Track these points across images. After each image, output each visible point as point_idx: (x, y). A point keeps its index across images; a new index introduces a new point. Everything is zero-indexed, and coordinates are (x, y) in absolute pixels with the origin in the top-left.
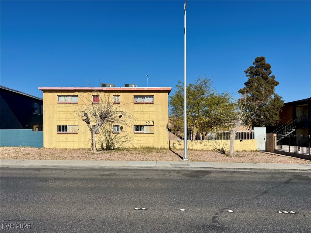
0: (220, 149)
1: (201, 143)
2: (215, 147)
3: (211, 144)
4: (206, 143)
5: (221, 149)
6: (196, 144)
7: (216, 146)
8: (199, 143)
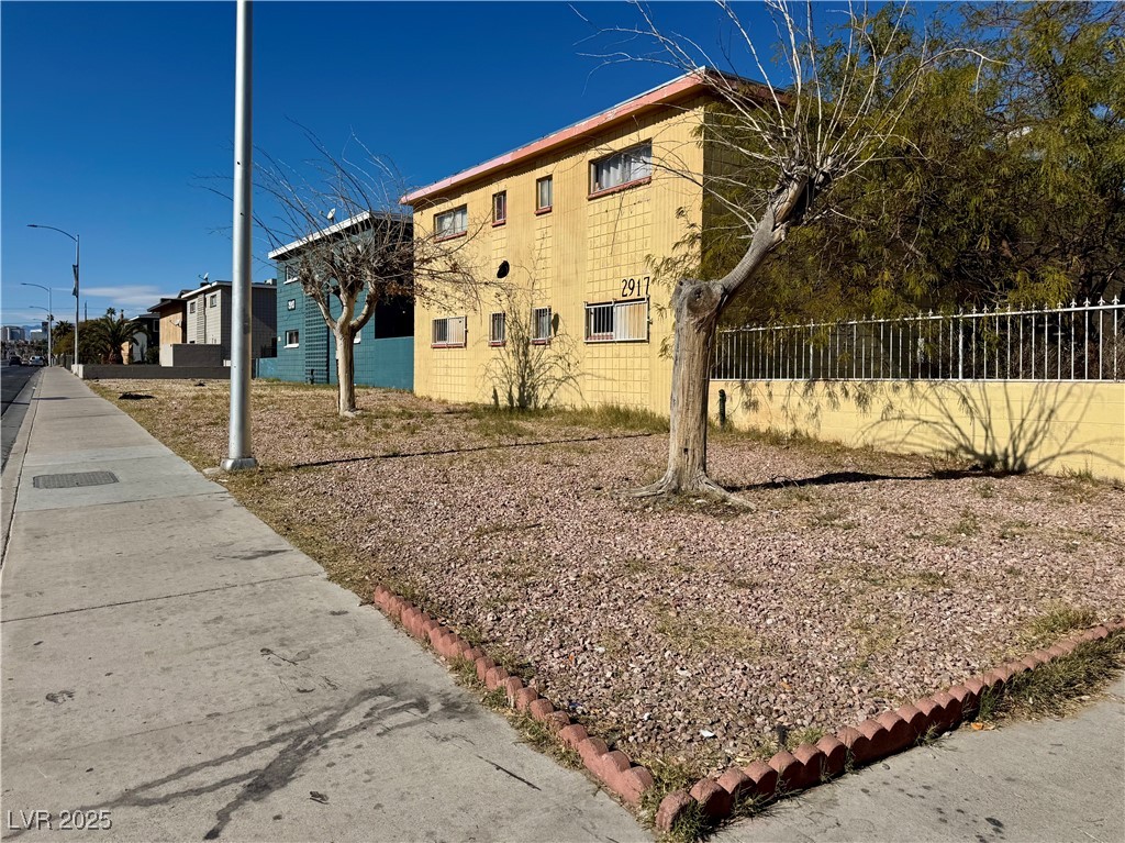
0: (999, 450)
1: (862, 400)
2: (955, 432)
3: (931, 410)
4: (894, 398)
5: (1006, 456)
6: (835, 405)
7: (967, 431)
8: (853, 402)
